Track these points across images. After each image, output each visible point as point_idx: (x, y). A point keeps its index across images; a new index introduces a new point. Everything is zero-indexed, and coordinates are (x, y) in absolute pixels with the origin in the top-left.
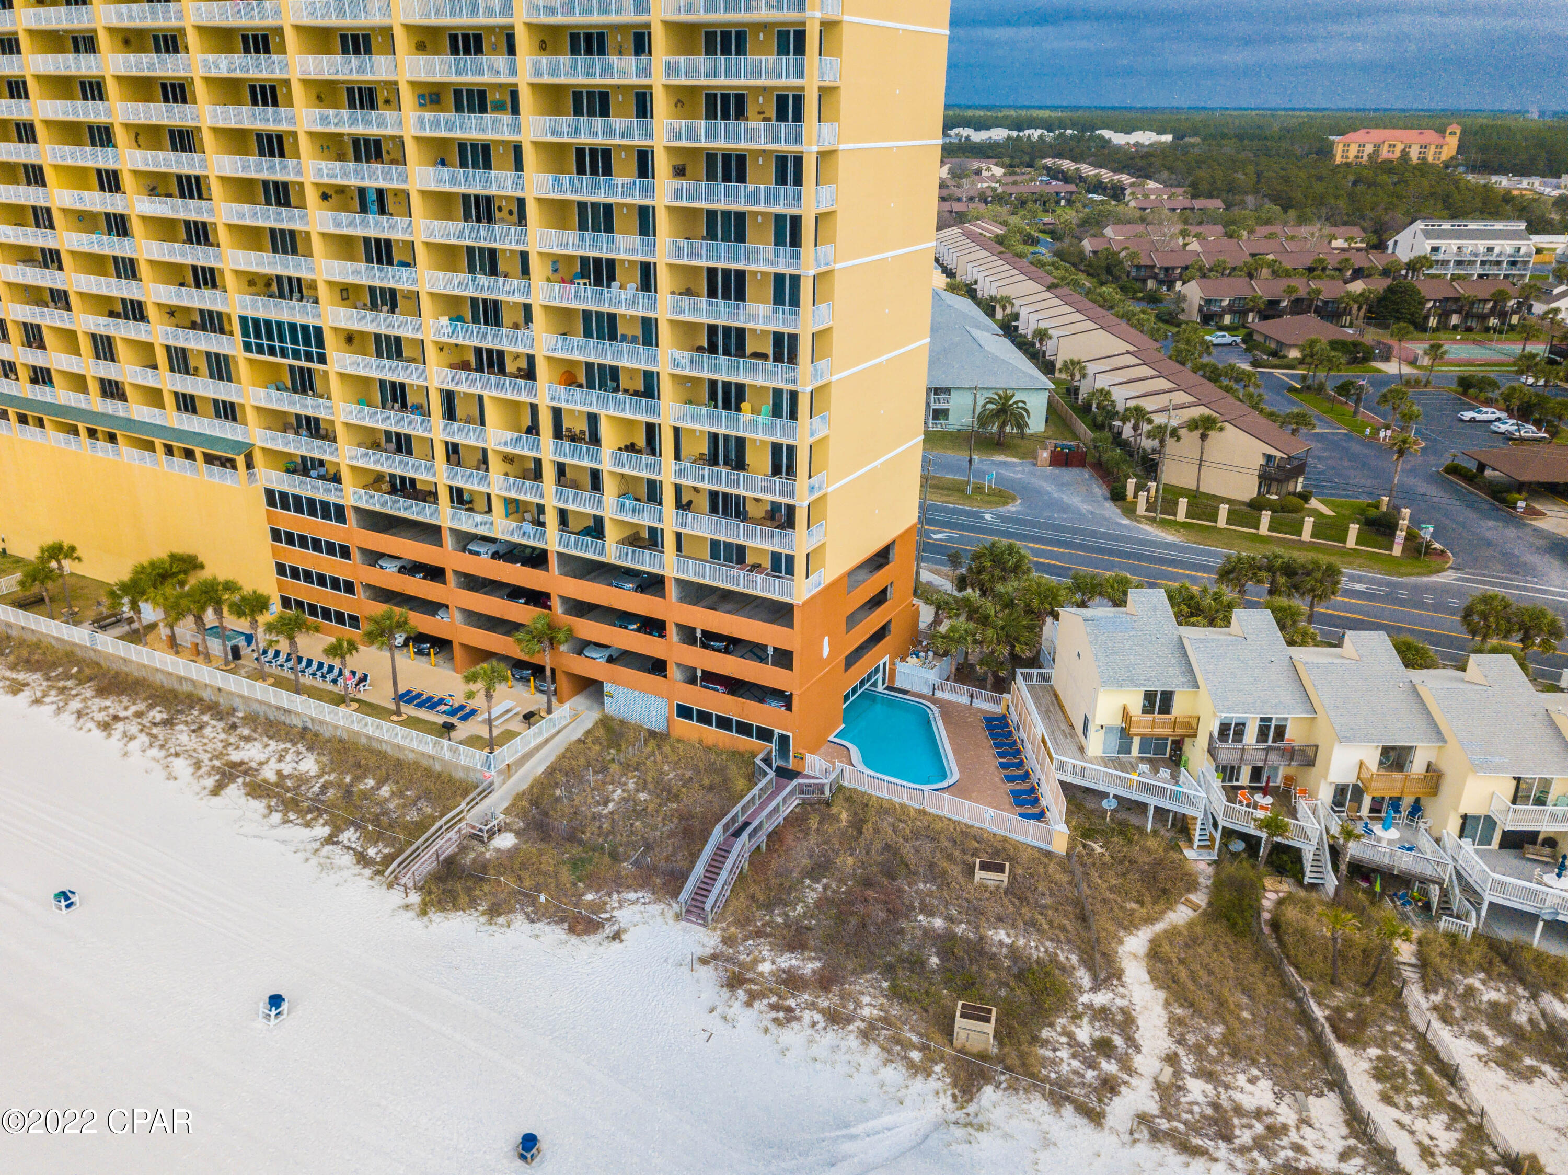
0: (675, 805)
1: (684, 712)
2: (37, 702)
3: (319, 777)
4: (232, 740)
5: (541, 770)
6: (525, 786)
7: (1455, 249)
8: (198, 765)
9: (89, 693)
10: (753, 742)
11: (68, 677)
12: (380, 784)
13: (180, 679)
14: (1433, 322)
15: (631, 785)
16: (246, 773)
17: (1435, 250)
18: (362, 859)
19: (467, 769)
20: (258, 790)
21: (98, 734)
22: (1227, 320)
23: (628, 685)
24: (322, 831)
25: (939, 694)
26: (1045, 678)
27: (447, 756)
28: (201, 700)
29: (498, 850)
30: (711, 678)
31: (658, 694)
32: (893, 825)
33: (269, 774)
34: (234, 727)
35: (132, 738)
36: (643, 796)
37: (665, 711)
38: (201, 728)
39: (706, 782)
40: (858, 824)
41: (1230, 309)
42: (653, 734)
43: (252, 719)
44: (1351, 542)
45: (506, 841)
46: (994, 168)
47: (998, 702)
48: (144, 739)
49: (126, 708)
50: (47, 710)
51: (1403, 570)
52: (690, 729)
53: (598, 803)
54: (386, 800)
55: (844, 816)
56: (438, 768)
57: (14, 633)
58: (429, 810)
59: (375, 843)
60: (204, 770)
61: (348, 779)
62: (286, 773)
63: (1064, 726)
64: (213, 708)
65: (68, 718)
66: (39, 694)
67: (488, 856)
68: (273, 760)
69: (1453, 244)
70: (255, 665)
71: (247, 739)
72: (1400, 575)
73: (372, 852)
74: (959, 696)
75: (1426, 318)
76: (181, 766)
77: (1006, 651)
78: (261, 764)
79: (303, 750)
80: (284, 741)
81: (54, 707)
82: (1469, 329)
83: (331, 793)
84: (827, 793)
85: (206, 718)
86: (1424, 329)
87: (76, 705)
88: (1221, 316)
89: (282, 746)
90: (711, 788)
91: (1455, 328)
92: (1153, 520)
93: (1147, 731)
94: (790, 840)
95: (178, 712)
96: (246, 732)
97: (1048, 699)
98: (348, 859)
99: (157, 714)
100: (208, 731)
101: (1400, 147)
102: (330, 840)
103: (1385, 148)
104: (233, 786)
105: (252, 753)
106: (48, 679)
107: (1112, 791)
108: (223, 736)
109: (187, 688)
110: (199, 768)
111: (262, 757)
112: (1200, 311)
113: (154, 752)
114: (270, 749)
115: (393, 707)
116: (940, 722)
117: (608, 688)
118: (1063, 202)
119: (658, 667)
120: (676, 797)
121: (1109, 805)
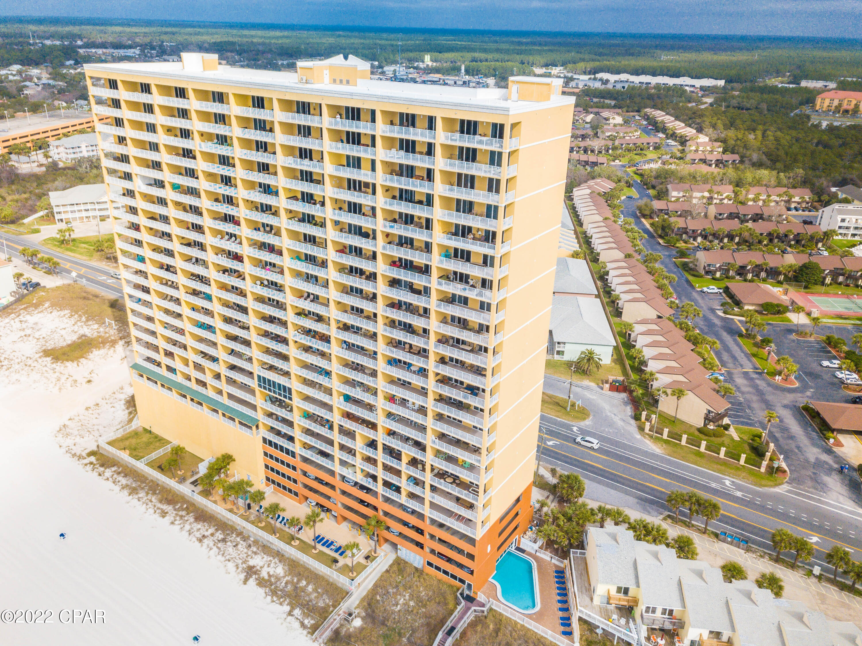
0: (424, 610)
1: (430, 564)
2: (172, 523)
3: (284, 577)
4: (250, 553)
5: (371, 586)
6: (364, 593)
7: (854, 220)
8: (237, 567)
9: (192, 520)
10: (457, 583)
11: (183, 510)
12: (308, 584)
13: (228, 519)
14: (828, 280)
15: (407, 597)
16: (255, 573)
17: (843, 220)
18: (303, 625)
19: (343, 584)
20: (262, 583)
21: (197, 543)
22: (718, 275)
23: (407, 548)
24: (287, 608)
25: (538, 554)
26: (584, 554)
27: (335, 577)
28: (236, 529)
29: (355, 628)
30: (440, 555)
31: (420, 555)
32: (511, 632)
33: (264, 574)
34: (250, 546)
35: (211, 549)
36: (412, 603)
37: (422, 562)
38: (237, 545)
39: (437, 600)
40: (497, 631)
41: (720, 269)
42: (416, 569)
43: (256, 542)
44: (742, 462)
45: (357, 623)
46: (617, 117)
47: (562, 562)
48: (215, 549)
49: (207, 530)
50: (177, 528)
51: (763, 482)
52: (432, 571)
53: (394, 605)
54: (311, 593)
55: (491, 626)
56: (331, 580)
57: (160, 483)
58: (327, 601)
59: (307, 618)
60: (240, 569)
61: (295, 580)
62: (271, 573)
63: (586, 585)
64: (240, 534)
65: (185, 534)
66: (173, 519)
67: (351, 630)
68: (266, 566)
69: (854, 218)
70: (257, 513)
71: (255, 553)
72: (761, 486)
73: (306, 622)
74: (546, 556)
75: (824, 278)
76: (231, 566)
77: (567, 542)
78: (261, 567)
79: (277, 562)
80: (270, 556)
81: (179, 527)
82: (847, 285)
83: (289, 587)
84: (486, 613)
85: (238, 539)
86: (823, 284)
87: (187, 527)
88: (715, 272)
89: (269, 559)
90: (439, 603)
91: (840, 284)
92: (651, 437)
93: (617, 602)
94: (469, 633)
95: (228, 534)
96: (255, 549)
97: (582, 567)
98: (297, 624)
99: (219, 535)
100: (240, 546)
101: (854, 102)
102: (290, 614)
103: (845, 102)
104: (251, 579)
105: (257, 561)
106: (175, 510)
107: (601, 626)
108: (245, 550)
109: (230, 523)
110: (238, 568)
111: (261, 564)
112: (704, 268)
113: (220, 557)
114: (265, 559)
115: (313, 543)
116: (536, 572)
117: (399, 547)
118: (651, 148)
119: (420, 546)
120: (425, 606)
121: (599, 631)
